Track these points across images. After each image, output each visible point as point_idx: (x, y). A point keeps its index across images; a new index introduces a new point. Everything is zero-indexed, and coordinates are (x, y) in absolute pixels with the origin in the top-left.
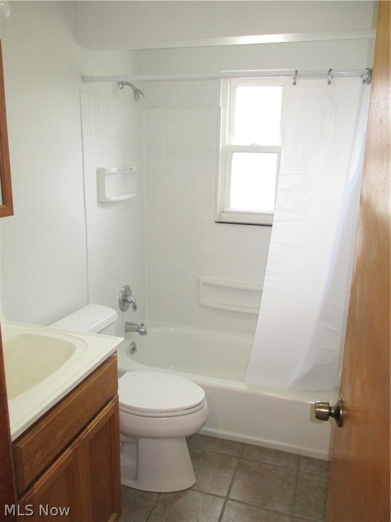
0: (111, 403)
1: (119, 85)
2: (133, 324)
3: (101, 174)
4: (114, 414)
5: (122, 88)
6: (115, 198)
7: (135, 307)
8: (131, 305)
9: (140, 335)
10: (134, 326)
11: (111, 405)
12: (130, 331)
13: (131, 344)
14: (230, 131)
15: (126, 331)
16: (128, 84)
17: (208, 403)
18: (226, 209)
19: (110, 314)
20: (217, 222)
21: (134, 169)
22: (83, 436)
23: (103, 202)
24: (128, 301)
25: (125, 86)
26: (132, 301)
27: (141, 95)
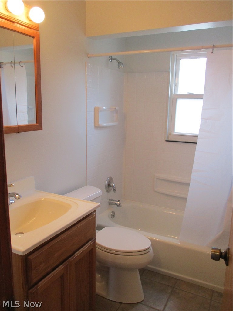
0: (90, 242)
1: (110, 60)
2: (114, 200)
3: (97, 111)
4: (92, 249)
5: (111, 61)
6: (105, 124)
7: (115, 190)
8: (113, 189)
9: (117, 207)
10: (114, 202)
11: (90, 243)
12: (111, 204)
13: (112, 212)
14: (175, 85)
15: (109, 204)
16: (114, 59)
18: (172, 133)
19: (97, 192)
20: (166, 141)
21: (117, 108)
22: (71, 259)
23: (98, 127)
24: (111, 186)
25: (113, 60)
26: (113, 186)
27: (122, 65)
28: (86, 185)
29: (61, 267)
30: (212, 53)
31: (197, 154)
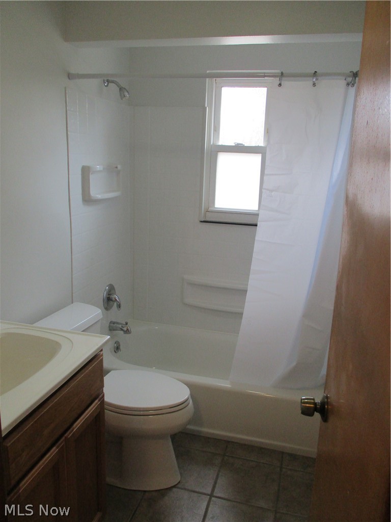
0: (96, 401)
1: (104, 83)
2: (118, 323)
3: (86, 172)
4: (100, 412)
5: (107, 86)
6: (99, 197)
7: (119, 306)
8: (115, 303)
9: (125, 333)
10: (118, 325)
11: (97, 403)
12: (114, 330)
13: (115, 343)
14: (215, 130)
15: (110, 330)
16: (113, 82)
17: (193, 401)
18: (211, 209)
19: (94, 313)
20: (201, 222)
21: (119, 167)
22: (69, 434)
23: (87, 199)
24: (112, 300)
25: (110, 84)
26: (116, 300)
27: (126, 94)
28: (72, 303)
29: (54, 450)
30: (280, 85)
31: (257, 247)
